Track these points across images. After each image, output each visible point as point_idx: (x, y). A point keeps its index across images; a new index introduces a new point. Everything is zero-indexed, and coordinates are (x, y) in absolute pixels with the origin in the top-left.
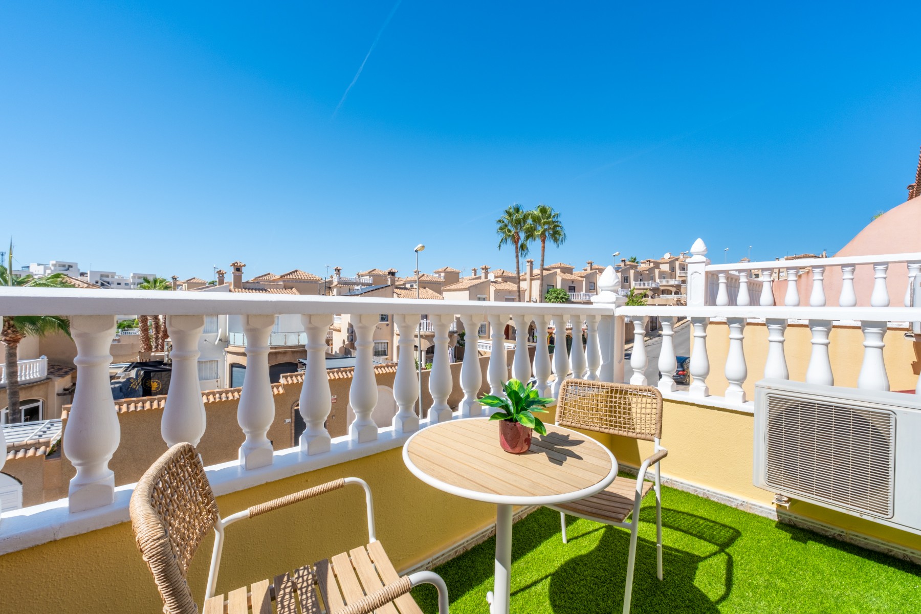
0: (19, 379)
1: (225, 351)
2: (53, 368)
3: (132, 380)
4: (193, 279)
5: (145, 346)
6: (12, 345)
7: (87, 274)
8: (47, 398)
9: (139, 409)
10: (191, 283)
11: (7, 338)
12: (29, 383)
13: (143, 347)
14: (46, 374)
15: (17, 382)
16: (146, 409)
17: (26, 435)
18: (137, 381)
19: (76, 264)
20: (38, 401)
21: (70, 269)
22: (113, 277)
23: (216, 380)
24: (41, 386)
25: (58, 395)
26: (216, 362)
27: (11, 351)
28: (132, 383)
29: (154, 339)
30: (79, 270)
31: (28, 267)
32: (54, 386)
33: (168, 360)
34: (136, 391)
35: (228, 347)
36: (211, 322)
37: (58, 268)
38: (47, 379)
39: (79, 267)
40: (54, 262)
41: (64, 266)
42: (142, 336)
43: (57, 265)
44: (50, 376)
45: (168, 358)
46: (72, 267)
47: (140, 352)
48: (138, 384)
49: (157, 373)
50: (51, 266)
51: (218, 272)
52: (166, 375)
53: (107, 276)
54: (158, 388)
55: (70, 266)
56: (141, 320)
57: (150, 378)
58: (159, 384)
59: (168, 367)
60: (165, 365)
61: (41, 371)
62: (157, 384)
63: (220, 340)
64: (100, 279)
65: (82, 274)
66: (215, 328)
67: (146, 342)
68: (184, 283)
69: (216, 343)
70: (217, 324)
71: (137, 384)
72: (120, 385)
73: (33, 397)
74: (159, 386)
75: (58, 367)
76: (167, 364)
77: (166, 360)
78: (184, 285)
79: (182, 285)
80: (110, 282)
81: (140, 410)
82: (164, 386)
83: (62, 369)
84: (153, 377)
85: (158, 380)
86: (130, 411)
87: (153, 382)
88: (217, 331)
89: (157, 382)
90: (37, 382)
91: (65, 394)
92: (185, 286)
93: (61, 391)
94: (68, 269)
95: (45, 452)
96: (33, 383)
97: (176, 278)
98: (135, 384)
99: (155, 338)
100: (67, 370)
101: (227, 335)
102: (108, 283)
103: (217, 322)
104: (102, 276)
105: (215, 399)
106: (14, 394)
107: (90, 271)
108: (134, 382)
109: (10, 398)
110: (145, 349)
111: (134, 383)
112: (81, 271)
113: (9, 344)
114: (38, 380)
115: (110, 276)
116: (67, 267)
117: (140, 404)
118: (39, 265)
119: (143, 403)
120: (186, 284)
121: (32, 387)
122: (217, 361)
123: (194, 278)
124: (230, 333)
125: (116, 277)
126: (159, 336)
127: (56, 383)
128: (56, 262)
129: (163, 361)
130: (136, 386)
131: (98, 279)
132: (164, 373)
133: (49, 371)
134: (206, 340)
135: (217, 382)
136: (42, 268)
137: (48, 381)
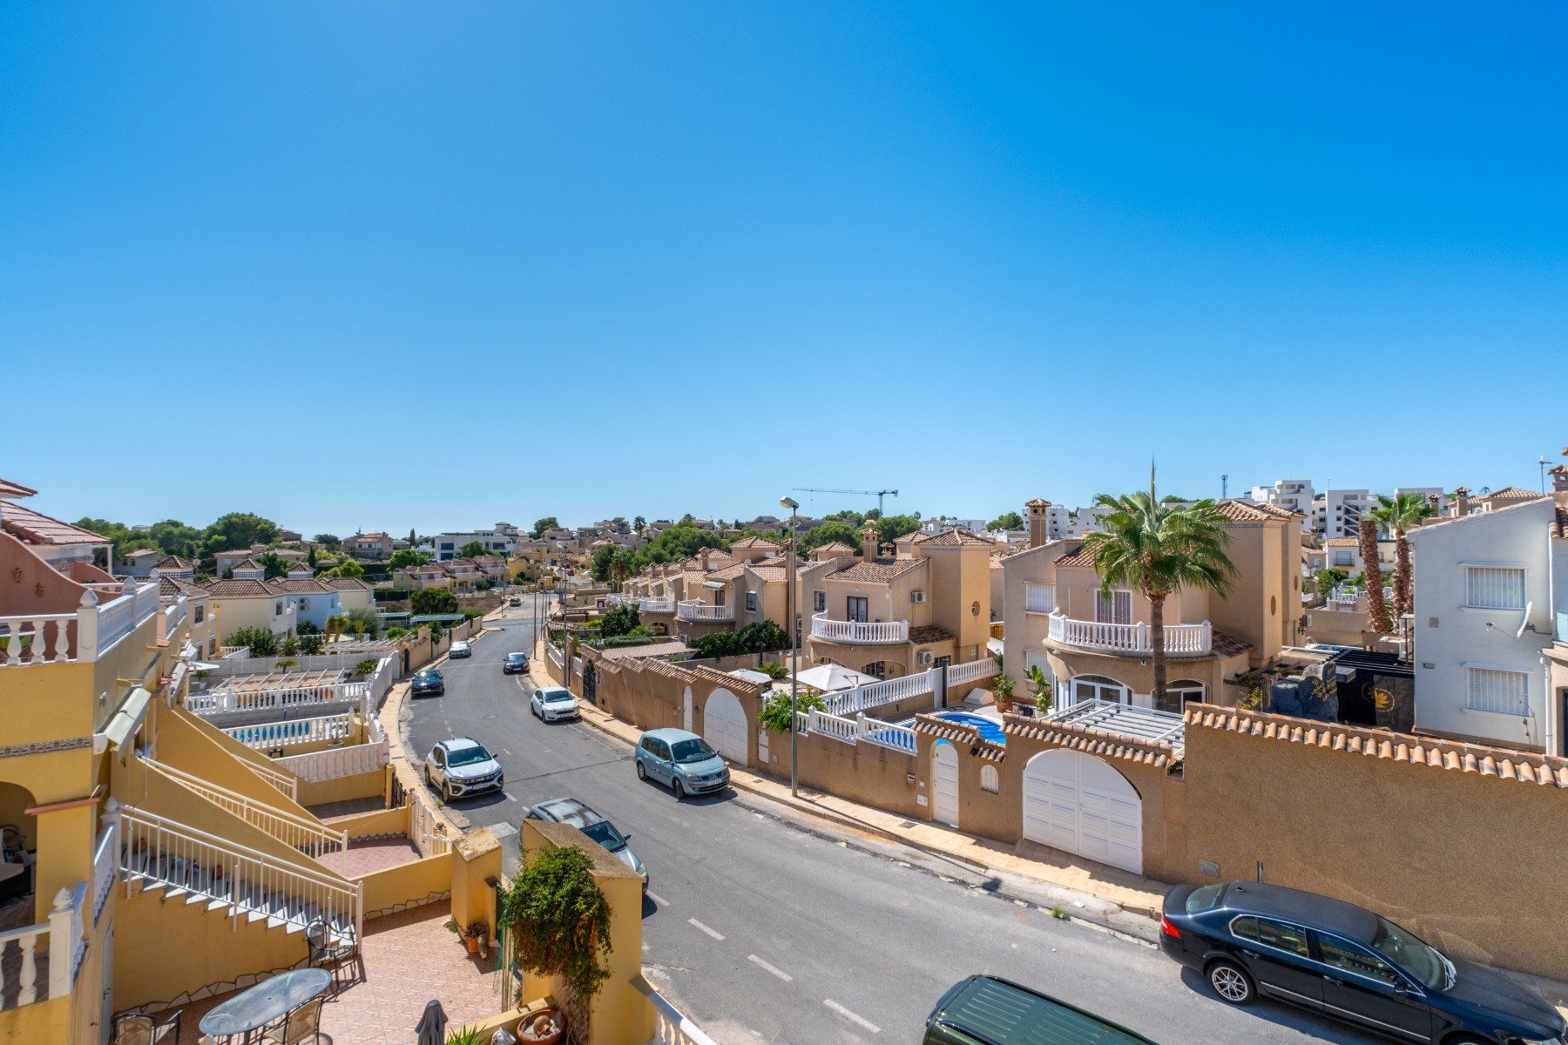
0: (1165, 650)
1: (1545, 656)
2: (1223, 640)
3: (1316, 683)
4: (1505, 491)
5: (1376, 621)
6: (1156, 601)
7: (1324, 495)
8: (1211, 683)
9: (1294, 739)
10: (1501, 499)
11: (1152, 593)
12: (1188, 658)
13: (1372, 623)
14: (1210, 648)
15: (1162, 653)
16: (1306, 743)
17: (1159, 730)
18: (1326, 686)
19: (1309, 482)
20: (1200, 685)
21: (1301, 490)
22: (1364, 498)
23: (1522, 719)
24: (1203, 664)
25: (1226, 681)
26: (1522, 678)
27: (1156, 611)
28: (1315, 687)
29: (1395, 610)
30: (1313, 491)
31: (1250, 493)
32: (1219, 668)
33: (1407, 655)
34: (1323, 703)
35: (1552, 648)
36: (1505, 585)
37: (1285, 490)
38: (1212, 655)
39: (1313, 486)
40: (1280, 483)
41: (1293, 487)
42: (1371, 604)
43: (1284, 487)
44: (1214, 652)
45: (1406, 650)
46: (1303, 487)
47: (1363, 631)
48: (1328, 691)
49: (1385, 677)
50: (1276, 488)
51: (1553, 472)
52: (1404, 683)
53: (1355, 497)
54: (1388, 706)
55: (1301, 486)
56: (1369, 575)
57: (1372, 684)
58: (1389, 698)
59: (1404, 669)
60: (1401, 663)
61: (1204, 644)
62: (1385, 697)
63: (1528, 627)
64: (1344, 503)
65: (1318, 498)
66: (1516, 599)
67: (1378, 614)
68: (1485, 500)
69: (1520, 633)
70: (1523, 591)
71: (1324, 690)
72: (1296, 685)
73: (1192, 677)
74: (1391, 703)
75: (1231, 639)
76: (1405, 663)
77: (1403, 654)
78: (1484, 505)
79: (1481, 506)
80: (1360, 507)
81: (1296, 742)
82: (1401, 704)
83: (1234, 643)
84: (1379, 682)
85: (1388, 690)
86: (1279, 738)
87: (1379, 692)
88: (1524, 606)
89: (1386, 694)
90: (1197, 657)
91: (1233, 683)
92: (1487, 506)
93: (1231, 677)
94: (1299, 491)
95: (1164, 764)
96: (1192, 658)
97: (1465, 493)
98: (1321, 690)
99: (1398, 610)
100: (1241, 646)
101: (1552, 617)
102: (1357, 509)
103: (1523, 585)
104: (1346, 498)
105: (1461, 764)
106: (1160, 670)
107: (1329, 491)
108: (1319, 685)
109: (1156, 675)
110: (1376, 628)
111: (1318, 688)
112: (1316, 493)
113: (1153, 600)
114: (1199, 655)
115: (1359, 497)
116: (1297, 487)
117: (1298, 731)
118: (1262, 488)
119: (1304, 731)
120: (1490, 503)
121: (1192, 663)
122: (1525, 676)
123: (1509, 489)
124: (1559, 615)
125: (1369, 498)
126: (1405, 606)
127: (1222, 663)
128: (1283, 481)
129: (1398, 655)
130: (1324, 694)
131: (1340, 503)
132: (1399, 680)
133: (1216, 644)
134: (1490, 625)
135: (1525, 722)
136: (1265, 491)
137: (1211, 658)
